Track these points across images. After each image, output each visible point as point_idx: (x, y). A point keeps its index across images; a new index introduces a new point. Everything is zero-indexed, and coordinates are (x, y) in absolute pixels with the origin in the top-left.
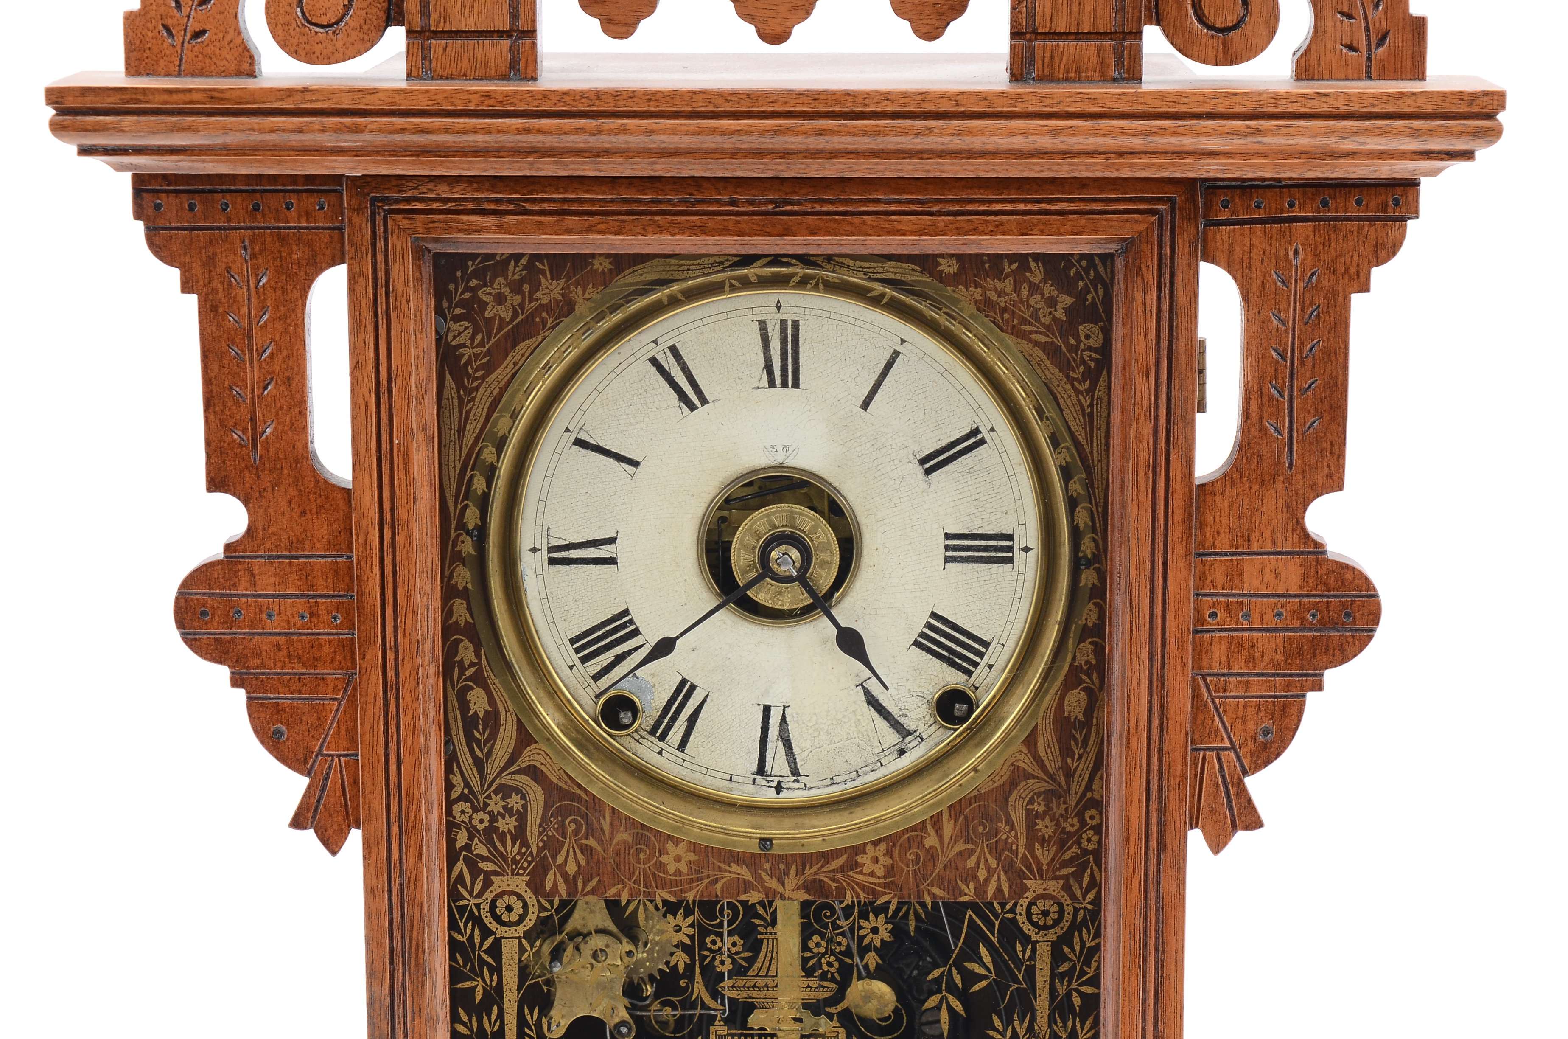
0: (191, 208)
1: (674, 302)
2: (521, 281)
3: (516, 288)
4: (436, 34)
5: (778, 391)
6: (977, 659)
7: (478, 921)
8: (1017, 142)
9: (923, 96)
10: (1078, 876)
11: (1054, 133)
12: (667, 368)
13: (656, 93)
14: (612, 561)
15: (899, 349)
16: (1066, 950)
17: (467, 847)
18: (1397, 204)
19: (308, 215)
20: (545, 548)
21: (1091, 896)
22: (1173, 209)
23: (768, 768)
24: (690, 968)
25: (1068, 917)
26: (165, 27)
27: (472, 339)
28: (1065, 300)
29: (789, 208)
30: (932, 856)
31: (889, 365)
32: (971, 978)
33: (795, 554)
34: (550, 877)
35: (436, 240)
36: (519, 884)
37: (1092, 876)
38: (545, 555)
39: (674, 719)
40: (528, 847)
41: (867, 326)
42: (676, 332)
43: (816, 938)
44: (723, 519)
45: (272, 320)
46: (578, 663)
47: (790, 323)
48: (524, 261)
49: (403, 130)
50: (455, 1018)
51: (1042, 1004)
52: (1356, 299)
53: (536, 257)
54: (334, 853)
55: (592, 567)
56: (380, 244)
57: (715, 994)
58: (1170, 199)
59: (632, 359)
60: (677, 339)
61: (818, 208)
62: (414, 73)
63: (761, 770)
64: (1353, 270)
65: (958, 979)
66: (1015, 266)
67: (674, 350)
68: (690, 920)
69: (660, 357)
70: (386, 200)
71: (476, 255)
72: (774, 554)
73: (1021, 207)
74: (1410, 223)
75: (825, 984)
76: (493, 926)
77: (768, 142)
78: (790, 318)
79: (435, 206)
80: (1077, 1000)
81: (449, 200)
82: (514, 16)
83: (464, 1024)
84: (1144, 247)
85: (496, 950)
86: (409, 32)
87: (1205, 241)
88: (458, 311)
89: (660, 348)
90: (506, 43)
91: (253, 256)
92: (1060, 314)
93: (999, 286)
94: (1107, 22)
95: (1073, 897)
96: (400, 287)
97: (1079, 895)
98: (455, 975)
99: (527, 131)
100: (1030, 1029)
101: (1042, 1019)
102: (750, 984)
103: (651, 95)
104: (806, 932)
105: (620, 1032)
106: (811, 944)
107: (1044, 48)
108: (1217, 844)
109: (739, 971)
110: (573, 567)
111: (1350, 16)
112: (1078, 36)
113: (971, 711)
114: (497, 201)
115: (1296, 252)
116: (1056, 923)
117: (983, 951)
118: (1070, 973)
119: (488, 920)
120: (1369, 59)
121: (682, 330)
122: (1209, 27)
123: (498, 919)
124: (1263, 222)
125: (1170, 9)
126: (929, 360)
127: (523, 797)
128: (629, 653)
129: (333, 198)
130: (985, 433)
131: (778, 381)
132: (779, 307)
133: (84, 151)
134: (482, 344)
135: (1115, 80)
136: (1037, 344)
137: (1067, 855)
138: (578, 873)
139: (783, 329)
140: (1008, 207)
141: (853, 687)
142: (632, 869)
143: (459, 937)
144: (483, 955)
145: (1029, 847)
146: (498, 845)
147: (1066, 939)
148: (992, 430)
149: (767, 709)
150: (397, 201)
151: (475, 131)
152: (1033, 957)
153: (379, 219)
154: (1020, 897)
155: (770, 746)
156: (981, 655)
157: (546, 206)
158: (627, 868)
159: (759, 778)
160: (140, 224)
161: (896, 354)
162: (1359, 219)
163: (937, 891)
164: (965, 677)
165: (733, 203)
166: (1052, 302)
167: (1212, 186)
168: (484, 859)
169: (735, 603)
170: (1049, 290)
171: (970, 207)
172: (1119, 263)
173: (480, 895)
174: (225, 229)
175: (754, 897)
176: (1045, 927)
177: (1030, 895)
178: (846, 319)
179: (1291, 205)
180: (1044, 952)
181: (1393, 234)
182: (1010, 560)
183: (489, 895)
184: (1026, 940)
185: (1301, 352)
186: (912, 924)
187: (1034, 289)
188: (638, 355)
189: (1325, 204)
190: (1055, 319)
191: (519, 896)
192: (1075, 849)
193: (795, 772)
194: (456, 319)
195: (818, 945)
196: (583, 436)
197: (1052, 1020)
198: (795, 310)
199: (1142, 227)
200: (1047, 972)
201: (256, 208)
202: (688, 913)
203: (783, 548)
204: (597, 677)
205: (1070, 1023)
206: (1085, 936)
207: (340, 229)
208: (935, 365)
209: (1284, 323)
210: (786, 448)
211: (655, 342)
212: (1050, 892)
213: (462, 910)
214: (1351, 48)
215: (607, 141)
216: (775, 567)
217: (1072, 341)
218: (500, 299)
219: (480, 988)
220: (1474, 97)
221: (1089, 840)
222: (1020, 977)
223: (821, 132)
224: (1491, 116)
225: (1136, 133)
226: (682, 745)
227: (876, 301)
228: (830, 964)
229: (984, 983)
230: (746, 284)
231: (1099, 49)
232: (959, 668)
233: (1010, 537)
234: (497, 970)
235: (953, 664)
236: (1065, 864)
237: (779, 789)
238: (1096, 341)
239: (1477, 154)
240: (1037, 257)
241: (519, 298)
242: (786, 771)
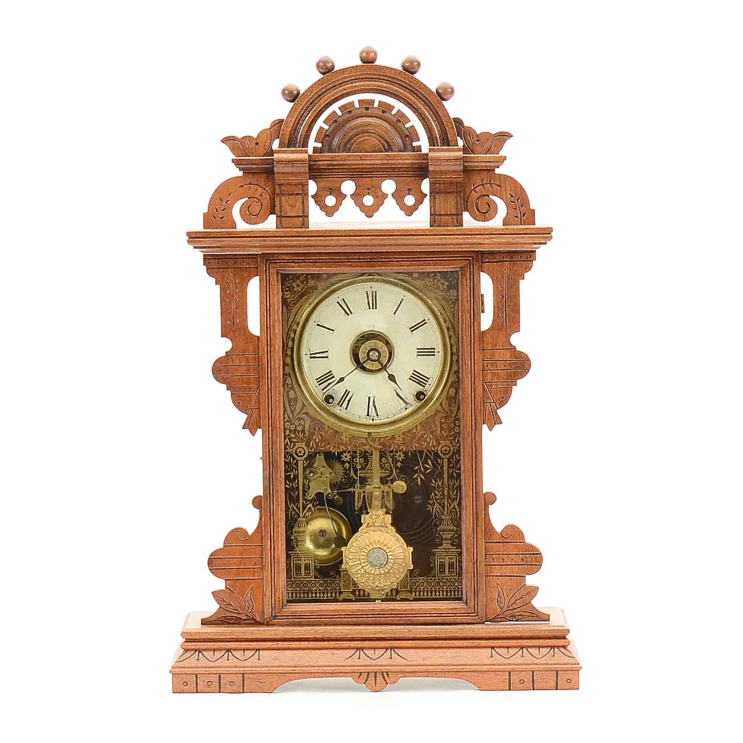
0: (218, 263)
1: (344, 286)
2: (303, 281)
3: (302, 283)
4: (283, 217)
5: (371, 310)
6: (426, 383)
7: (292, 456)
8: (431, 242)
9: (407, 230)
10: (454, 440)
11: (440, 239)
12: (341, 304)
13: (340, 230)
14: (327, 357)
15: (404, 298)
16: (452, 460)
17: (289, 435)
18: (530, 257)
19: (248, 264)
20: (309, 354)
21: (458, 445)
22: (473, 259)
23: (370, 414)
24: (349, 468)
25: (452, 451)
26: (214, 216)
27: (291, 296)
28: (447, 283)
29: (374, 260)
31: (401, 303)
32: (426, 469)
33: (377, 354)
34: (311, 443)
35: (281, 270)
36: (303, 445)
37: (458, 440)
38: (309, 356)
39: (344, 401)
40: (305, 434)
41: (395, 292)
42: (344, 295)
43: (384, 459)
44: (357, 347)
45: (239, 292)
46: (318, 386)
48: (304, 276)
49: (276, 241)
50: (286, 483)
51: (445, 476)
52: (521, 281)
53: (308, 274)
54: (254, 435)
55: (322, 359)
56: (268, 271)
57: (356, 475)
58: (473, 257)
59: (332, 302)
60: (344, 297)
61: (381, 260)
62: (278, 226)
63: (368, 415)
64: (520, 274)
65: (423, 470)
66: (433, 275)
67: (343, 299)
68: (349, 454)
69: (340, 302)
70: (269, 260)
71: (291, 274)
72: (371, 354)
73: (434, 259)
74: (534, 261)
75: (386, 471)
76: (296, 457)
77: (369, 243)
78: (374, 290)
79: (282, 261)
80: (455, 474)
81: (286, 259)
82: (303, 212)
83: (288, 485)
84: (466, 269)
85: (296, 464)
86: (277, 217)
87: (481, 267)
88: (287, 289)
89: (340, 299)
90: (301, 219)
91: (234, 275)
92: (445, 287)
93: (429, 280)
94: (454, 211)
95: (453, 446)
96: (273, 283)
97: (455, 445)
98: (286, 471)
99: (308, 240)
100: (442, 483)
101: (446, 480)
102: (366, 472)
103: (338, 231)
104: (381, 457)
105: (328, 496)
106: (382, 460)
107: (438, 218)
108: (491, 429)
109: (363, 469)
110: (317, 359)
111: (516, 209)
112: (447, 215)
113: (425, 397)
114: (298, 259)
115: (505, 270)
116: (449, 453)
117: (429, 461)
118: (453, 467)
119: (294, 455)
120: (521, 220)
122: (480, 212)
123: (297, 455)
124: (496, 262)
125: (470, 207)
126: (411, 301)
127: (304, 421)
128: (331, 383)
129: (255, 259)
130: (427, 321)
131: (371, 307)
132: (371, 287)
133: (195, 248)
134: (293, 297)
135: (456, 226)
136: (439, 295)
137: (451, 434)
138: (319, 442)
139: (373, 293)
140: (431, 259)
141: (393, 391)
143: (286, 460)
144: (294, 465)
145: (441, 431)
146: (297, 434)
147: (451, 457)
148: (429, 320)
149: (369, 398)
150: (272, 260)
151: (294, 241)
152: (443, 463)
153: (267, 265)
154: (439, 446)
155: (370, 408)
156: (427, 382)
157: (311, 261)
159: (367, 417)
160: (205, 267)
161: (403, 299)
162: (521, 261)
163: (416, 445)
164: (423, 388)
165: (359, 259)
166: (443, 284)
167: (483, 253)
168: (294, 438)
169: (360, 368)
170: (442, 281)
171: (421, 259)
172: (460, 273)
173: (292, 448)
174: (226, 268)
175: (367, 448)
176: (446, 454)
177: (441, 445)
178: (389, 290)
179: (503, 257)
180: (446, 461)
181: (530, 265)
182: (434, 355)
183: (295, 448)
184: (441, 458)
185: (507, 295)
186: (410, 454)
187: (438, 281)
188: (334, 301)
189: (512, 257)
190: (444, 289)
191: (303, 448)
192: (453, 432)
193: (377, 415)
194: (287, 291)
195: (384, 460)
196: (319, 323)
197: (448, 481)
198: (376, 288)
199: (466, 263)
200: (447, 467)
201: (235, 262)
202: (349, 452)
203: (373, 352)
204: (323, 390)
205: (453, 481)
206: (456, 456)
207: (257, 268)
208: (413, 302)
209: (503, 288)
210: (374, 325)
211: (338, 297)
212: (447, 444)
213: (287, 453)
214: (517, 217)
215: (328, 243)
216: (371, 357)
217: (448, 294)
218: (298, 286)
219: (292, 475)
220: (545, 229)
221: (457, 430)
222: (439, 468)
223: (382, 240)
224: (550, 234)
225: (461, 239)
226: (346, 408)
227: (396, 285)
228: (388, 466)
229: (429, 470)
230: (363, 281)
231: (452, 218)
232: (421, 385)
233: (434, 349)
234: (297, 469)
235: (420, 384)
236: (451, 436)
237: (373, 420)
238: (455, 294)
239: (547, 243)
240: (438, 272)
241: (303, 285)
242: (375, 415)
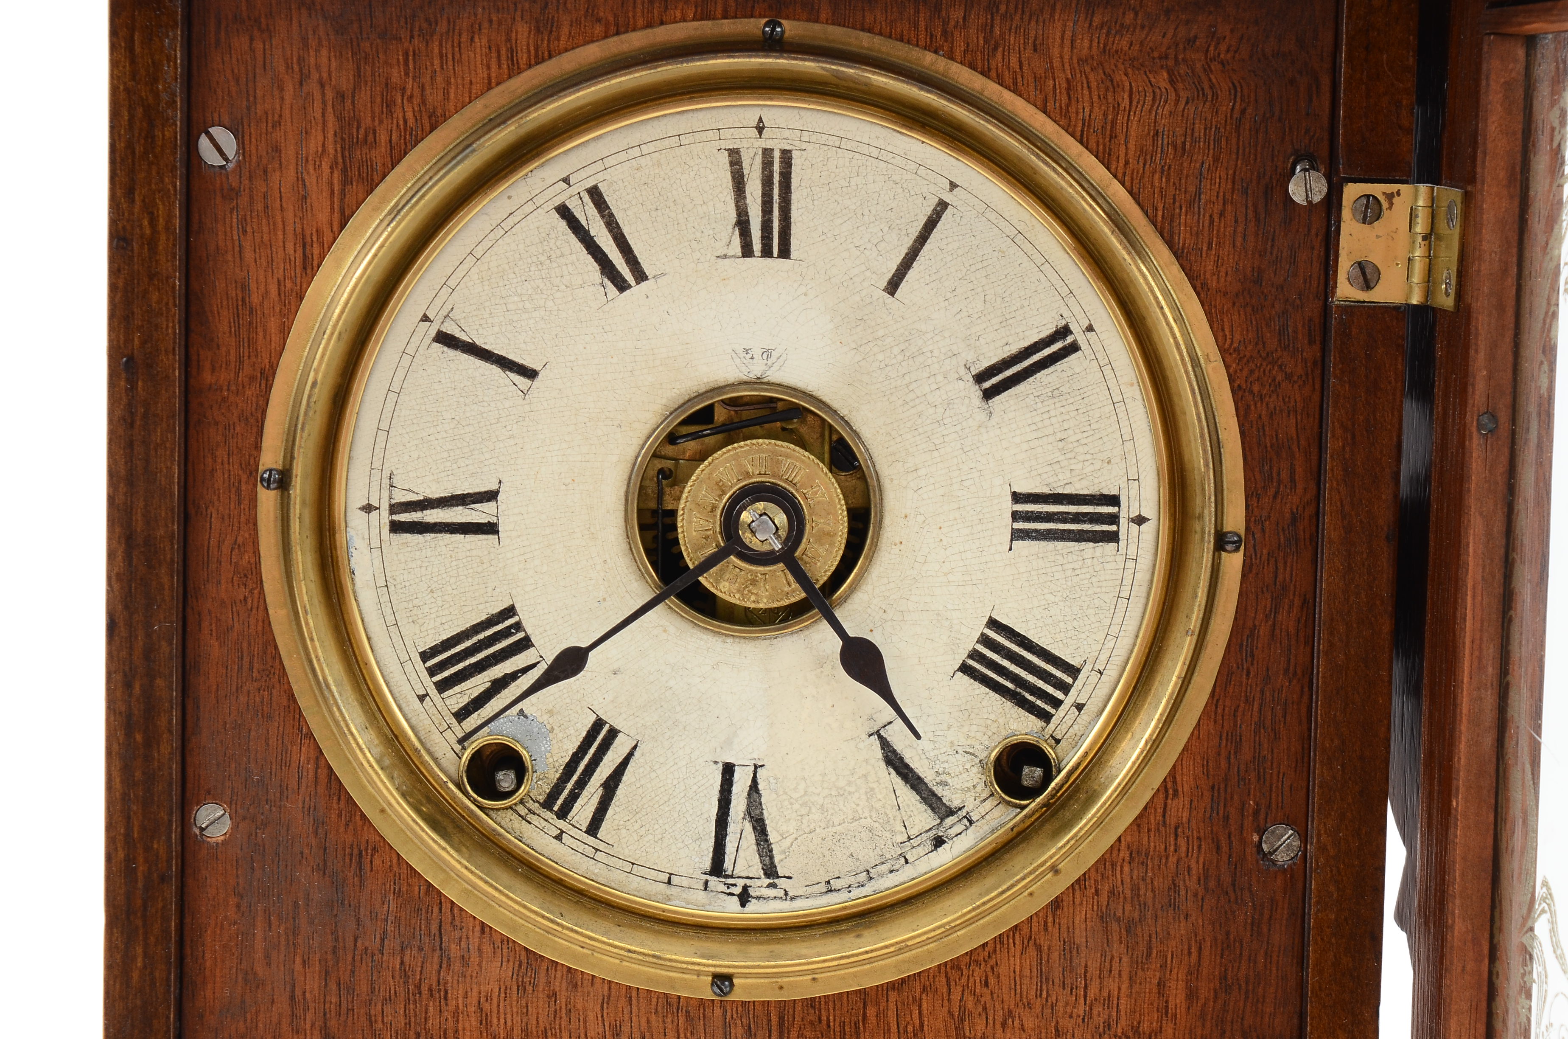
5: (757, 263)
6: (1059, 695)
12: (584, 223)
14: (490, 529)
15: (947, 198)
20: (385, 507)
23: (728, 865)
30: (985, 1009)
31: (931, 224)
33: (781, 518)
38: (385, 517)
39: (582, 784)
41: (898, 161)
42: (599, 166)
44: (664, 474)
46: (433, 691)
47: (777, 155)
55: (459, 537)
59: (529, 207)
60: (600, 177)
63: (717, 868)
67: (595, 193)
69: (573, 205)
72: (746, 517)
78: (778, 146)
89: (574, 190)
110: (429, 536)
113: (1048, 778)
121: (609, 162)
126: (993, 216)
128: (513, 677)
130: (1078, 335)
131: (757, 246)
132: (760, 129)
139: (767, 164)
141: (866, 736)
142: (509, 1023)
148: (1090, 329)
149: (728, 770)
155: (733, 829)
156: (1065, 688)
158: (502, 1021)
159: (713, 881)
161: (942, 206)
164: (1040, 723)
169: (680, 596)
178: (865, 150)
182: (1113, 537)
188: (539, 201)
193: (770, 871)
196: (450, 328)
198: (787, 133)
203: (760, 505)
204: (461, 715)
208: (1002, 224)
210: (767, 353)
211: (566, 180)
216: (746, 537)
226: (593, 828)
232: (1031, 709)
233: (1114, 500)
235: (1022, 703)
237: (744, 898)
242: (757, 869)
